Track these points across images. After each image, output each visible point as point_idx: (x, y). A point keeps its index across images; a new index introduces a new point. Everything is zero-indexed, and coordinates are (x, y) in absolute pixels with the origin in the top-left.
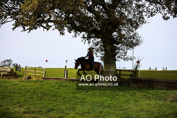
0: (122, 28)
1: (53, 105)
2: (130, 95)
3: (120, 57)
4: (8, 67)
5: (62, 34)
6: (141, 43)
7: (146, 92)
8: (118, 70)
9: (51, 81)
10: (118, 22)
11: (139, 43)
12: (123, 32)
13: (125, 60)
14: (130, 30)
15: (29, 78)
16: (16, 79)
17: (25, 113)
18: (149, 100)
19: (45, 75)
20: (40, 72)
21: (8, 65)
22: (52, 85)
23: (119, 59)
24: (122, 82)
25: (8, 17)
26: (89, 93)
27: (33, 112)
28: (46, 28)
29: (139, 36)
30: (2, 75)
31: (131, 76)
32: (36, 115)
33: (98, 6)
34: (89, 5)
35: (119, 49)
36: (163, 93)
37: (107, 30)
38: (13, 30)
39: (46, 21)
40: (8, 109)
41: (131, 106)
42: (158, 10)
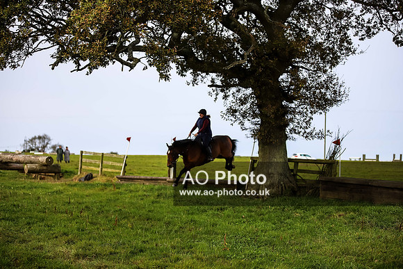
0: (301, 65)
1: (143, 239)
2: (318, 218)
3: (295, 130)
4: (40, 152)
5: (165, 77)
6: (344, 99)
7: (354, 211)
8: (290, 160)
9: (138, 185)
10: (293, 50)
11: (339, 99)
12: (303, 74)
13: (307, 137)
14: (319, 69)
15: (89, 177)
16: (58, 179)
17: (79, 258)
18: (362, 229)
19: (125, 172)
20: (115, 164)
21: (40, 149)
22: (140, 193)
23: (294, 135)
24: (300, 187)
25: (41, 38)
26: (226, 212)
27: (97, 256)
28: (127, 64)
29: (340, 82)
30: (26, 172)
31: (321, 173)
32: (105, 262)
33: (246, 13)
34: (227, 12)
35: (294, 112)
36: (394, 214)
37: (266, 68)
38: (53, 69)
39: (127, 49)
40: (41, 248)
41: (320, 241)
42: (384, 23)
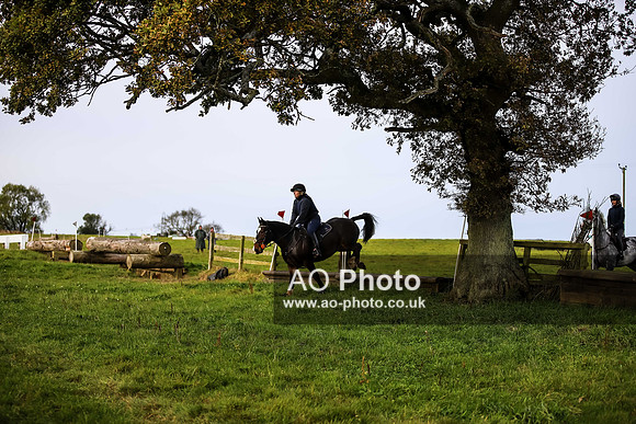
8: (519, 244)
13: (537, 208)
15: (223, 274)
16: (179, 277)
19: (275, 265)
23: (522, 205)
24: (533, 286)
28: (239, 99)
30: (129, 266)
37: (470, 100)
38: (128, 107)
39: (241, 75)
